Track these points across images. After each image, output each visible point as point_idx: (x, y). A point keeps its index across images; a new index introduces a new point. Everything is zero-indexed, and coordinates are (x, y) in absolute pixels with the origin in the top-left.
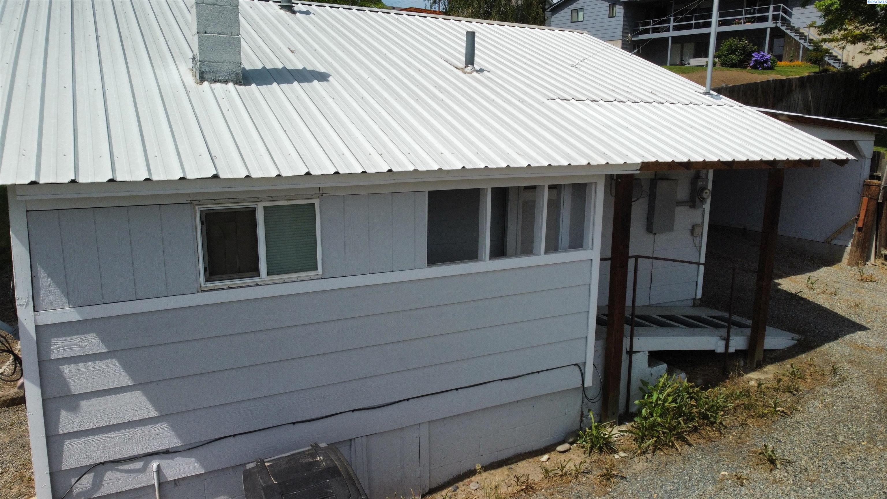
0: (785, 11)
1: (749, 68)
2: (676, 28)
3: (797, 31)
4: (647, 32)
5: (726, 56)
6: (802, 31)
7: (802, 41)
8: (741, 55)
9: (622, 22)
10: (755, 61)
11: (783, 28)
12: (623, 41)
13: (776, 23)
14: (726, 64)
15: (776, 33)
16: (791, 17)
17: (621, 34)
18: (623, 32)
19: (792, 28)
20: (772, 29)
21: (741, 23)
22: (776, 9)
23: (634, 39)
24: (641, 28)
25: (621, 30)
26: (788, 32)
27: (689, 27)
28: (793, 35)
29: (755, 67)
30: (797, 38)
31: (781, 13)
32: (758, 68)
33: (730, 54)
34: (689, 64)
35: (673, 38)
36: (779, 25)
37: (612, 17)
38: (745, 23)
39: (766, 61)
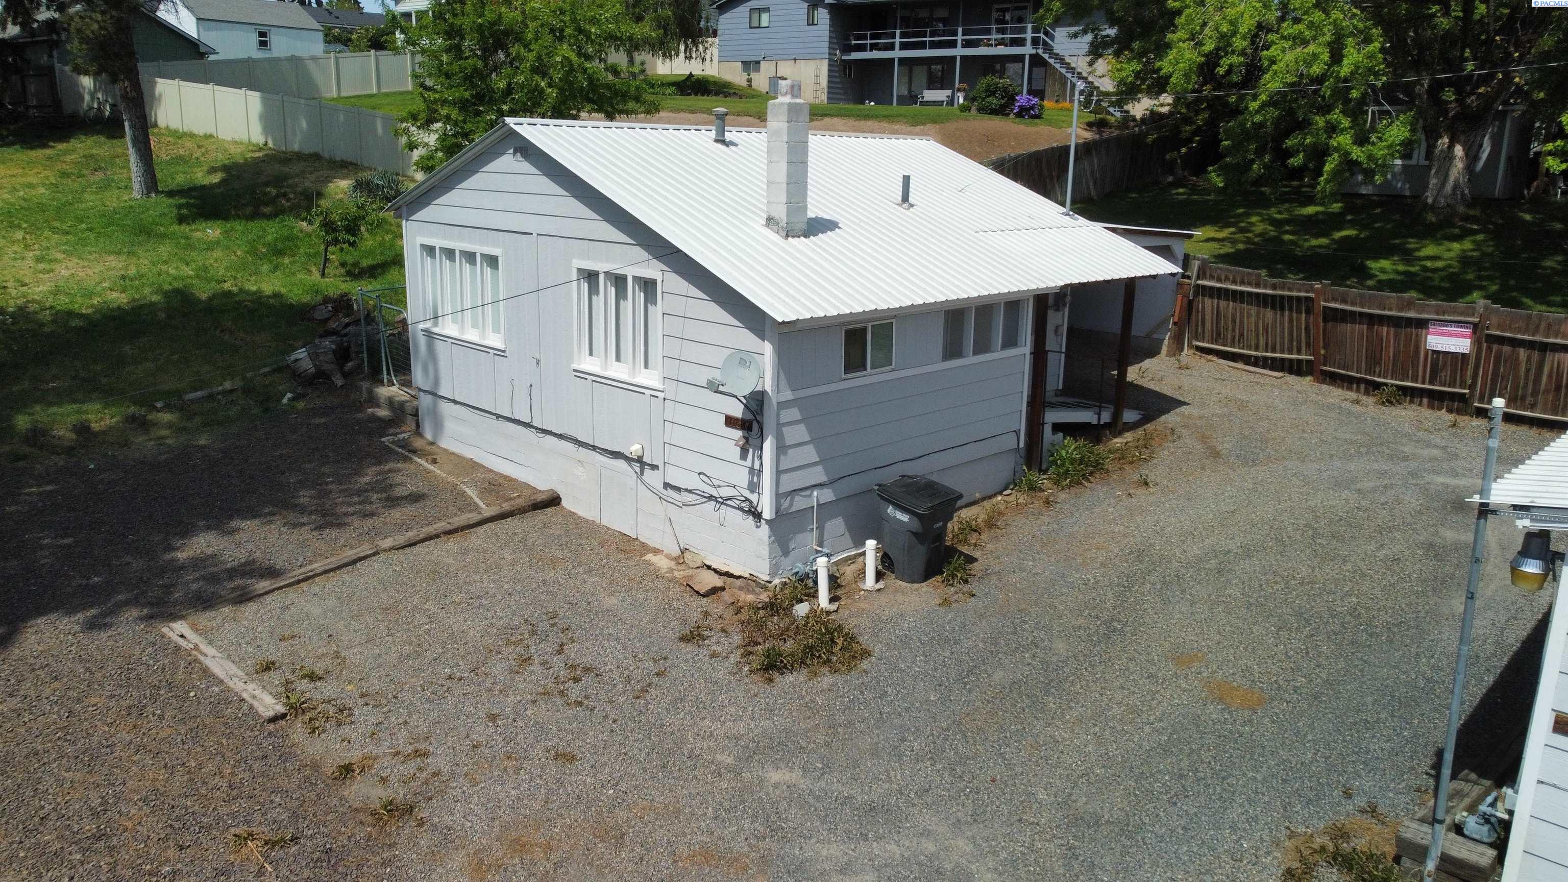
0: (1046, 33)
1: (1012, 116)
2: (904, 46)
3: (1061, 59)
4: (861, 48)
5: (983, 100)
6: (1067, 60)
7: (1069, 75)
8: (1003, 98)
9: (827, 33)
10: (1020, 106)
11: (1046, 56)
12: (830, 60)
13: (1037, 49)
14: (983, 109)
15: (1036, 61)
16: (1053, 40)
17: (827, 50)
18: (830, 48)
19: (1057, 57)
20: (1031, 55)
21: (991, 45)
22: (1035, 30)
23: (844, 58)
24: (853, 42)
25: (827, 45)
26: (1051, 61)
27: (922, 45)
28: (1057, 66)
29: (1019, 115)
30: (1063, 71)
31: (1042, 35)
32: (1023, 117)
33: (989, 96)
34: (923, 97)
35: (900, 59)
36: (1040, 51)
37: (813, 24)
38: (996, 45)
39: (1032, 108)
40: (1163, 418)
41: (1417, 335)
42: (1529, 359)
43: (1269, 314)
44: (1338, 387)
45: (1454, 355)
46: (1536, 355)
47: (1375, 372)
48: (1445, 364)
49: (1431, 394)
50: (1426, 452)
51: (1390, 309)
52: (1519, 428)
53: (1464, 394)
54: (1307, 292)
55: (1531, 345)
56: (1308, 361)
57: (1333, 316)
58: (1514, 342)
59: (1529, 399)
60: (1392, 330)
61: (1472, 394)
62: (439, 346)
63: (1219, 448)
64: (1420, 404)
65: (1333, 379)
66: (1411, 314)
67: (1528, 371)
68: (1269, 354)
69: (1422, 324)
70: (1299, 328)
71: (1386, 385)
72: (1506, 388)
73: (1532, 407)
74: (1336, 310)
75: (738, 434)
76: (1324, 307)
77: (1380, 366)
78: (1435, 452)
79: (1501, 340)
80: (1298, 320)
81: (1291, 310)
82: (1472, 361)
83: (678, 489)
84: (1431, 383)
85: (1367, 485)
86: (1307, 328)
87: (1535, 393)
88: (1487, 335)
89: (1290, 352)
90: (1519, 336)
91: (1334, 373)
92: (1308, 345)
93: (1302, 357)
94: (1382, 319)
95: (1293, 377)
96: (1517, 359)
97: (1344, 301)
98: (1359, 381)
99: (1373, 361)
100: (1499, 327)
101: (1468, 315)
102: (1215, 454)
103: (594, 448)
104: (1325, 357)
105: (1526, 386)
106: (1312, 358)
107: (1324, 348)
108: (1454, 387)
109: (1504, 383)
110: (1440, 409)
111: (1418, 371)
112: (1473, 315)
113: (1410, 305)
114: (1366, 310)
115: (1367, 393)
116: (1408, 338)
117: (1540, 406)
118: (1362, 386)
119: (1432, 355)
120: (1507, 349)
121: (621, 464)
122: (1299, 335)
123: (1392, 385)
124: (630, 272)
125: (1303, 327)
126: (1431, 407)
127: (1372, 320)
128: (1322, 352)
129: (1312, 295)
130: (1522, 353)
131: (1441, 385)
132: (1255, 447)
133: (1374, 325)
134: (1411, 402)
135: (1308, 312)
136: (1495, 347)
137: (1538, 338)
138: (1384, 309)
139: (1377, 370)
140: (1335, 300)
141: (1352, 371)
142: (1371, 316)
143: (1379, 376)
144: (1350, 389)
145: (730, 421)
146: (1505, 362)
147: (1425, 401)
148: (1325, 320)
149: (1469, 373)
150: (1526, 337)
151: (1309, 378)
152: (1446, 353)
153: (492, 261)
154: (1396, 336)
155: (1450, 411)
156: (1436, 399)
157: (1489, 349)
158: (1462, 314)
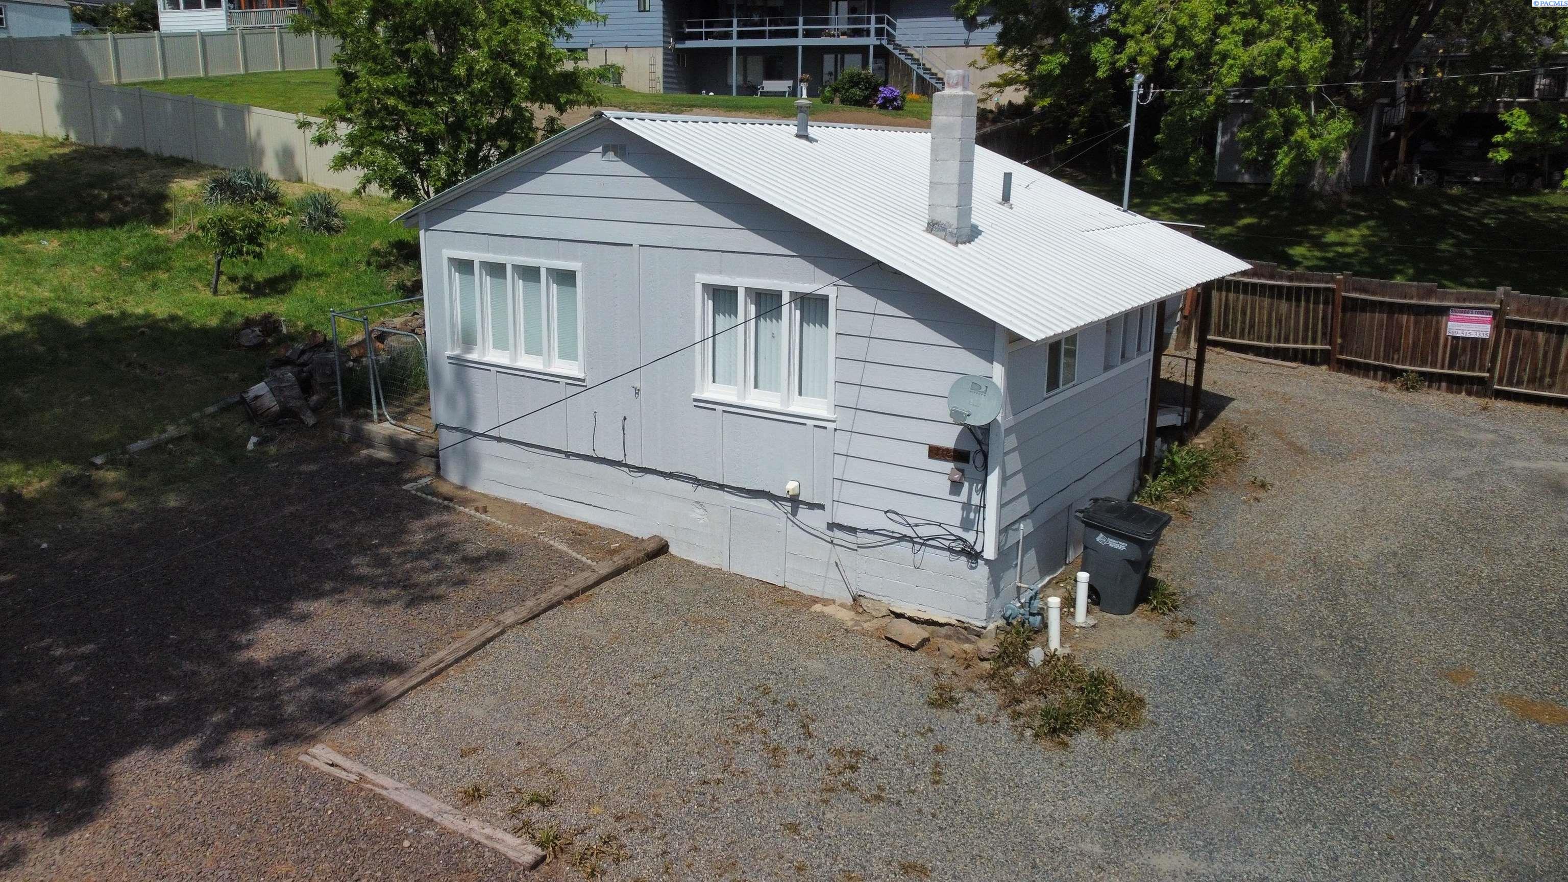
0: (889, 23)
1: (875, 107)
2: (741, 35)
3: (903, 50)
4: (698, 37)
5: (847, 90)
6: (910, 51)
7: (914, 67)
8: (866, 89)
9: (661, 20)
10: (884, 98)
11: (890, 47)
12: (665, 48)
13: (881, 40)
14: (847, 100)
15: (881, 52)
16: (896, 31)
17: (661, 38)
18: (664, 36)
19: (897, 46)
20: (875, 46)
21: (834, 36)
22: (879, 21)
23: (678, 46)
24: (687, 30)
25: (661, 32)
26: (896, 52)
27: (760, 35)
28: (902, 57)
29: (883, 106)
30: (909, 62)
31: (885, 26)
32: (887, 108)
33: (852, 87)
34: (763, 88)
35: (739, 49)
36: (884, 42)
37: (644, 11)
38: (838, 36)
39: (895, 99)
40: (1223, 415)
41: (1437, 322)
42: (1547, 342)
43: (1284, 306)
44: (1354, 374)
45: (1475, 341)
46: (1554, 337)
47: (1393, 359)
48: (1464, 350)
49: (1450, 379)
50: (1481, 436)
51: (1411, 298)
52: (1539, 408)
53: (1483, 378)
54: (1327, 282)
55: (1549, 329)
56: (1322, 350)
57: (1353, 306)
58: (1532, 326)
59: (1547, 380)
60: (1412, 318)
61: (1492, 377)
62: (475, 376)
63: (1299, 444)
64: (1439, 389)
65: (1350, 367)
66: (1433, 302)
67: (1546, 353)
68: (1282, 345)
69: (1443, 311)
70: (1315, 318)
71: (1406, 371)
72: (1525, 370)
73: (1550, 387)
74: (1357, 299)
75: (948, 466)
76: (1344, 297)
77: (1399, 354)
78: (1491, 436)
79: (1520, 325)
80: (1316, 311)
81: (1308, 301)
82: (1492, 343)
83: (853, 530)
84: (1450, 368)
85: (1462, 473)
86: (1324, 318)
87: (1553, 375)
88: (1507, 320)
89: (1305, 341)
90: (1538, 320)
91: (1351, 361)
92: (1324, 334)
93: (1318, 347)
94: (1402, 308)
95: (1307, 366)
96: (1536, 343)
97: (1365, 291)
98: (1376, 368)
99: (1392, 348)
100: (1519, 312)
101: (1489, 302)
102: (1300, 451)
103: (722, 487)
104: (1342, 347)
105: (1544, 367)
106: (1328, 347)
107: (1342, 337)
108: (1473, 371)
109: (1523, 366)
110: (1460, 393)
111: (1437, 358)
112: (1493, 301)
113: (1429, 294)
114: (1387, 299)
115: (1384, 379)
116: (1428, 326)
117: (1558, 386)
118: (1380, 373)
119: (1452, 341)
120: (1526, 333)
121: (764, 504)
122: (1315, 325)
123: (1412, 371)
124: (786, 287)
125: (1321, 315)
126: (1449, 390)
127: (1393, 309)
128: (1339, 341)
129: (1334, 286)
130: (1541, 336)
131: (1460, 369)
132: (1330, 440)
133: (1394, 313)
134: (1430, 386)
135: (1326, 303)
136: (1514, 332)
137: (1556, 322)
138: (1405, 298)
139: (1396, 357)
140: (1355, 290)
141: (1369, 358)
142: (1391, 305)
143: (1397, 363)
144: (1367, 376)
145: (936, 453)
146: (1524, 345)
147: (1444, 385)
148: (1344, 310)
149: (1488, 357)
150: (1545, 321)
151: (1324, 367)
152: (1465, 339)
153: (566, 278)
154: (1416, 323)
155: (1469, 393)
156: (1456, 384)
157: (1509, 334)
158: (1480, 301)
